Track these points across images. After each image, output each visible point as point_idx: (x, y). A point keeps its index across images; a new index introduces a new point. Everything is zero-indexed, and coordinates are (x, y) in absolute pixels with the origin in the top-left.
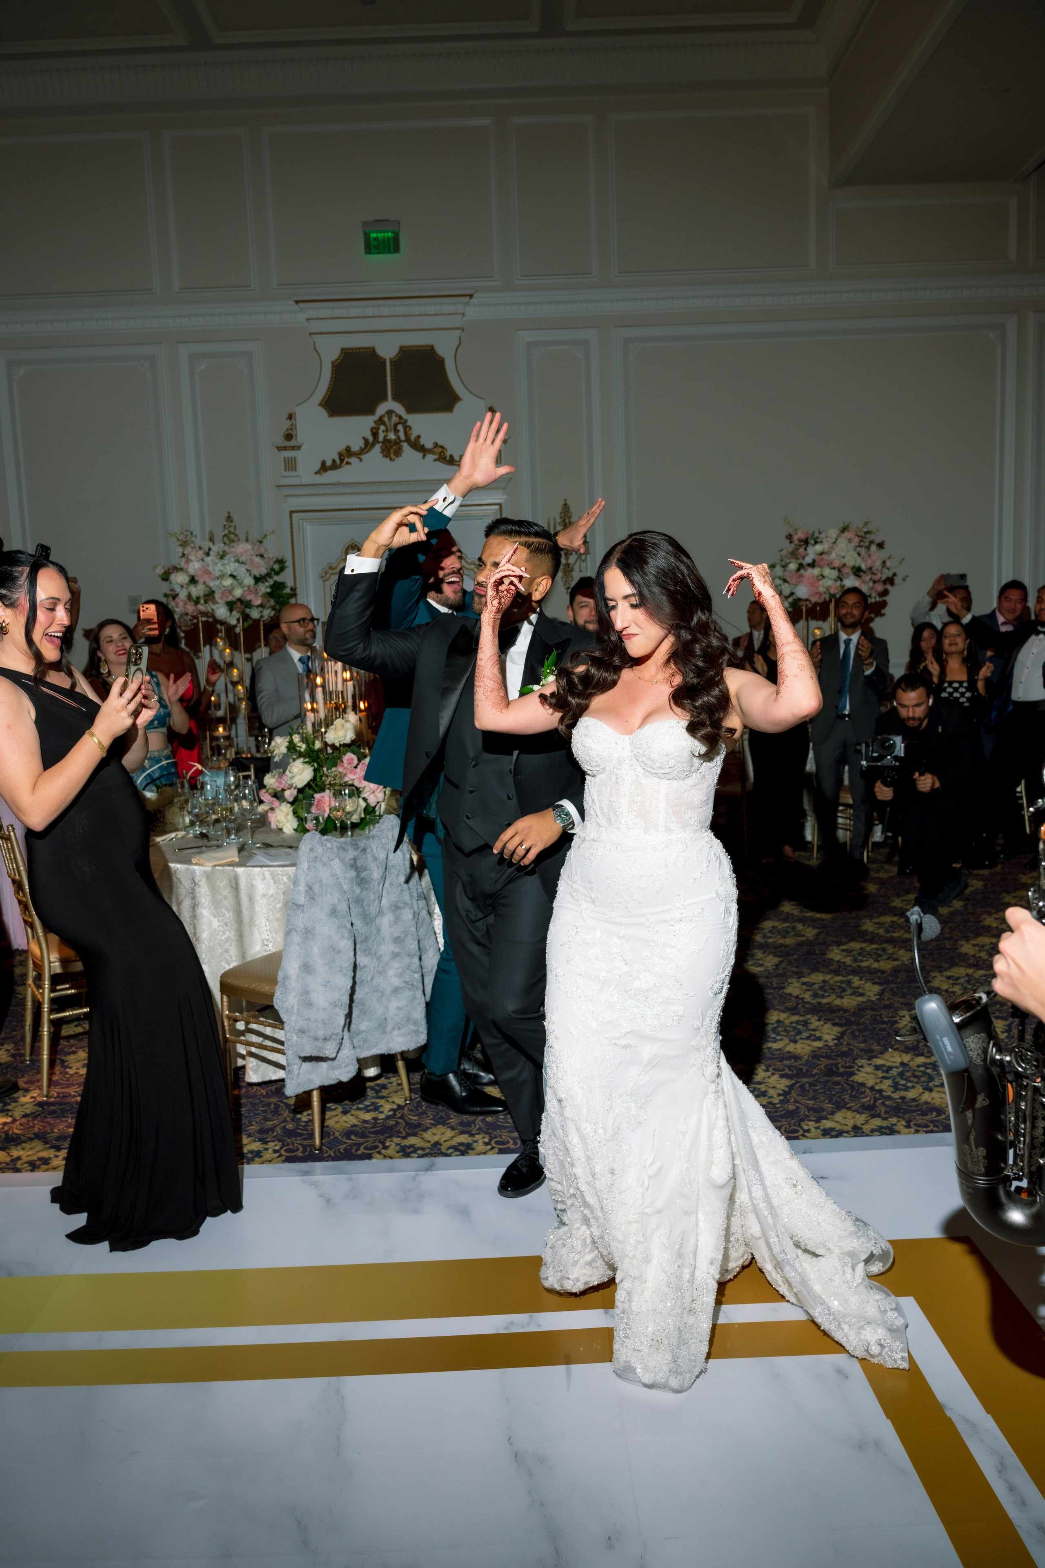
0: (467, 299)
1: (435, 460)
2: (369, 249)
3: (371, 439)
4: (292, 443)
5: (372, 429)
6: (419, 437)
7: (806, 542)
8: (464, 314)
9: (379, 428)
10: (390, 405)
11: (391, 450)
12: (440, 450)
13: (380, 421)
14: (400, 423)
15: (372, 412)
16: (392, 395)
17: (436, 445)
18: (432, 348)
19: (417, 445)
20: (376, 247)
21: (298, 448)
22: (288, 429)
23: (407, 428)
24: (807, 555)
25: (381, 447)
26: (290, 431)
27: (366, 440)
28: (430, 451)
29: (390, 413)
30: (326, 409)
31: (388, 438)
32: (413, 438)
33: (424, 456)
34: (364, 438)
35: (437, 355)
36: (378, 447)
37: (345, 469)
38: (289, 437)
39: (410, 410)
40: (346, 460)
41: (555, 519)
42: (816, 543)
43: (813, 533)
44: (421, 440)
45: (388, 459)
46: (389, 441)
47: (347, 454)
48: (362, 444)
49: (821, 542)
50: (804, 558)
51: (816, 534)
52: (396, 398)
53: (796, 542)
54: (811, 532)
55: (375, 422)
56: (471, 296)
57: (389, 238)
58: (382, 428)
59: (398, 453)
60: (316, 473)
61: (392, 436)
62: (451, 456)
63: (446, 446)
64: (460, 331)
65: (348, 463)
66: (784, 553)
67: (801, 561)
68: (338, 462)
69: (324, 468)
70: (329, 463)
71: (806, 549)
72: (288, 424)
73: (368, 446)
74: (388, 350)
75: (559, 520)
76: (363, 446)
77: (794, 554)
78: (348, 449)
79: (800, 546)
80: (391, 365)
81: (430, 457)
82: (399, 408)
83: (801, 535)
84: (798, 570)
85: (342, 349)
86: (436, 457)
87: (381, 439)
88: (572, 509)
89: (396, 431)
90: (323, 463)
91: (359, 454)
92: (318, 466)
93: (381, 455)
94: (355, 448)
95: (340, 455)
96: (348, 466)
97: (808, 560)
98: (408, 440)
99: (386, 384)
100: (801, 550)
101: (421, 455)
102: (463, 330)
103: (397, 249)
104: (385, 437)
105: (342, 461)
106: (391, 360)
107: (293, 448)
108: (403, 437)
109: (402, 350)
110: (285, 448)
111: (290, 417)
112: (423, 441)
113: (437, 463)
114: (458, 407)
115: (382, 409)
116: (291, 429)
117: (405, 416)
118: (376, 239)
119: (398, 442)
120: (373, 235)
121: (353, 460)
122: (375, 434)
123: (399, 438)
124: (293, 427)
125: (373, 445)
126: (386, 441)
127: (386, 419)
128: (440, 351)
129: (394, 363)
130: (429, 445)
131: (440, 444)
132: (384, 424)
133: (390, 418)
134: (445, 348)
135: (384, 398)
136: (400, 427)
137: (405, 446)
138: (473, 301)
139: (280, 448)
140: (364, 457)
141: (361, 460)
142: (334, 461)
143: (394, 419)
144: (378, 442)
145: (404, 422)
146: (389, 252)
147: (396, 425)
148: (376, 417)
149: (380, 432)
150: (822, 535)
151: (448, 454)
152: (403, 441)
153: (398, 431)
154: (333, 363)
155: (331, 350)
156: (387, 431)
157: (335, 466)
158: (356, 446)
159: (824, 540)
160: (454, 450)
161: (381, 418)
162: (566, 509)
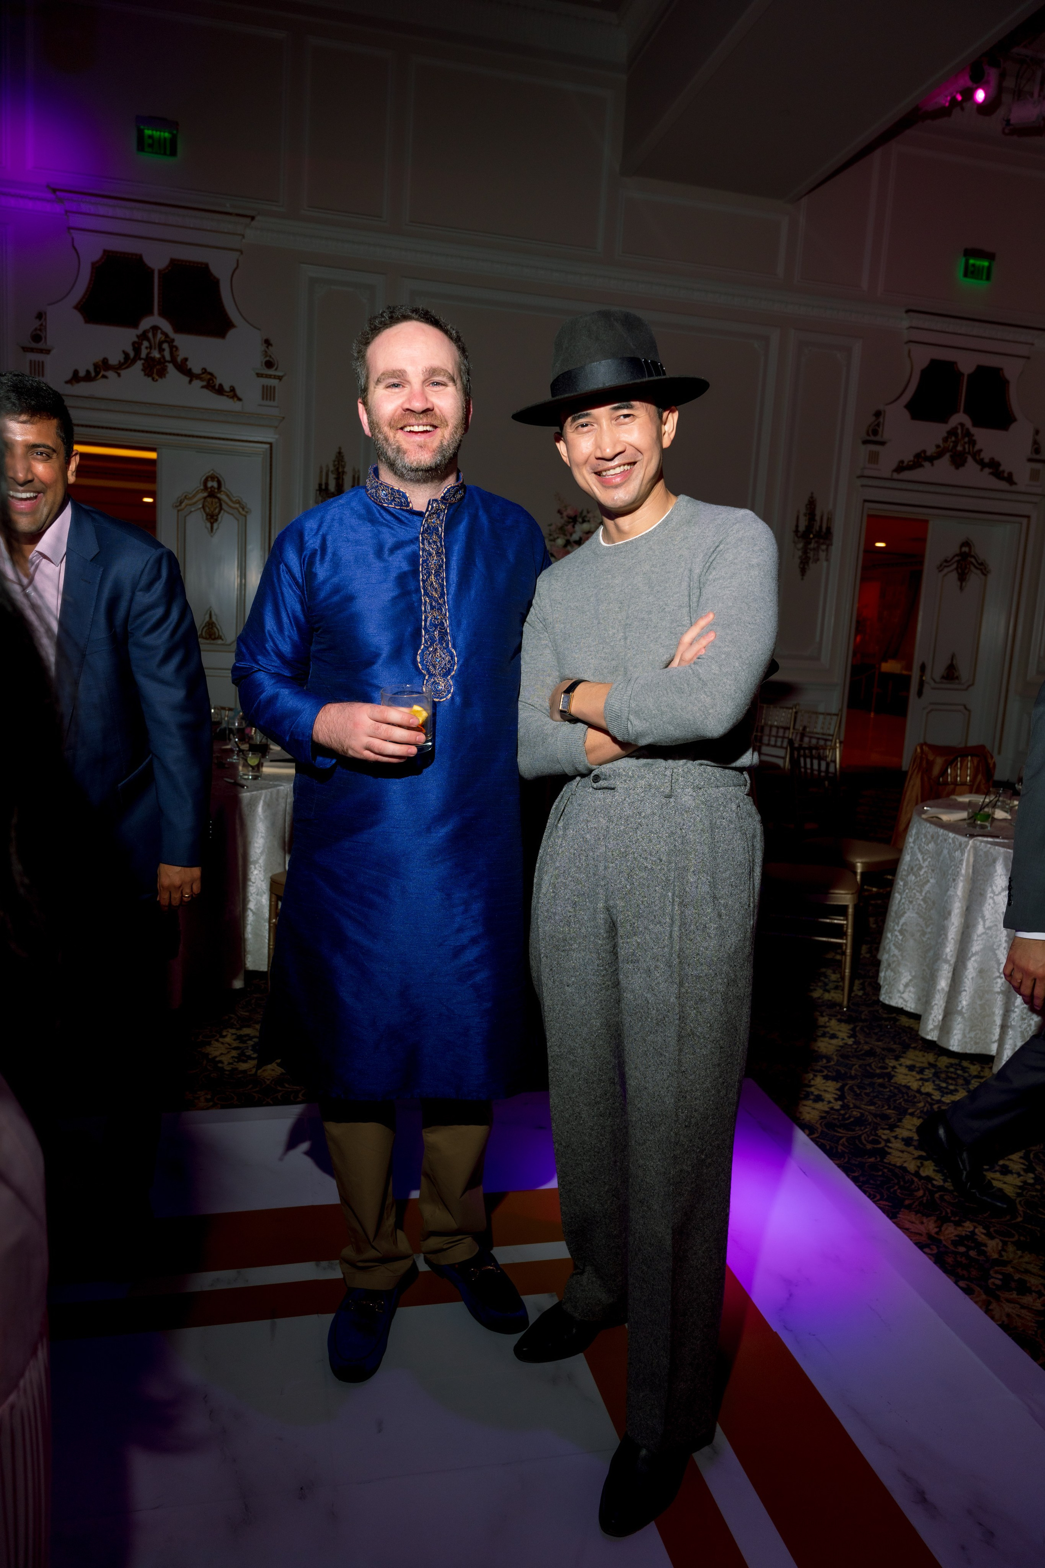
0: (249, 220)
1: (203, 387)
2: (141, 147)
3: (132, 354)
4: (40, 345)
5: (134, 344)
6: (186, 360)
7: (573, 520)
8: (243, 236)
9: (141, 344)
10: (154, 320)
12: (209, 377)
13: (144, 336)
14: (165, 341)
15: (135, 325)
16: (159, 310)
17: (204, 371)
18: (207, 265)
19: (183, 368)
20: (151, 146)
21: (48, 352)
22: (36, 329)
23: (173, 349)
24: (574, 532)
25: (143, 364)
26: (39, 332)
27: (126, 355)
28: (198, 377)
29: (155, 329)
30: (82, 314)
31: (152, 355)
32: (179, 359)
33: (190, 382)
34: (124, 352)
35: (211, 274)
36: (139, 364)
38: (37, 337)
39: (178, 329)
40: (102, 373)
41: (327, 466)
42: (584, 521)
43: (581, 513)
44: (188, 363)
45: (150, 379)
46: (153, 359)
47: (103, 367)
48: (121, 358)
49: (589, 521)
50: (571, 535)
51: (585, 513)
52: (162, 314)
53: (565, 518)
54: (580, 510)
55: (138, 336)
56: (253, 218)
57: (165, 139)
58: (145, 344)
59: (162, 373)
60: (67, 382)
61: (156, 354)
62: (221, 386)
63: (215, 374)
64: (239, 253)
65: (104, 377)
66: (553, 527)
67: (568, 537)
68: (93, 374)
70: (82, 374)
71: (574, 527)
72: (37, 324)
73: (127, 362)
75: (332, 468)
76: (122, 360)
77: (562, 530)
78: (105, 361)
79: (569, 522)
80: (159, 278)
81: (197, 383)
82: (166, 326)
83: (570, 512)
84: (565, 546)
85: (105, 251)
86: (204, 383)
87: (143, 355)
88: (346, 458)
89: (161, 350)
90: (76, 372)
91: (118, 369)
92: (69, 376)
93: (142, 373)
94: (113, 361)
95: (96, 366)
96: (104, 380)
97: (575, 537)
98: (173, 361)
99: (153, 297)
100: (570, 527)
101: (188, 379)
102: (242, 252)
103: (173, 153)
104: (148, 354)
105: (97, 373)
106: (160, 271)
107: (41, 351)
108: (168, 357)
109: (173, 262)
110: (32, 350)
111: (40, 316)
112: (190, 364)
113: (205, 391)
114: (231, 334)
115: (146, 323)
116: (40, 330)
117: (172, 334)
118: (151, 137)
119: (162, 362)
121: (111, 374)
122: (137, 347)
123: (163, 357)
124: (42, 328)
125: (134, 361)
127: (150, 335)
128: (215, 270)
130: (197, 370)
131: (209, 370)
132: (148, 340)
133: (154, 335)
135: (150, 313)
136: (165, 346)
137: (170, 367)
138: (254, 223)
139: (25, 349)
140: (122, 372)
141: (119, 375)
142: (88, 372)
143: (159, 336)
144: (140, 359)
145: (171, 342)
146: (165, 154)
147: (161, 343)
148: (139, 331)
149: (143, 347)
150: (590, 515)
151: (217, 382)
152: (169, 362)
153: (164, 350)
154: (93, 264)
156: (151, 348)
157: (88, 378)
159: (591, 520)
160: (224, 379)
161: (145, 333)
162: (340, 457)
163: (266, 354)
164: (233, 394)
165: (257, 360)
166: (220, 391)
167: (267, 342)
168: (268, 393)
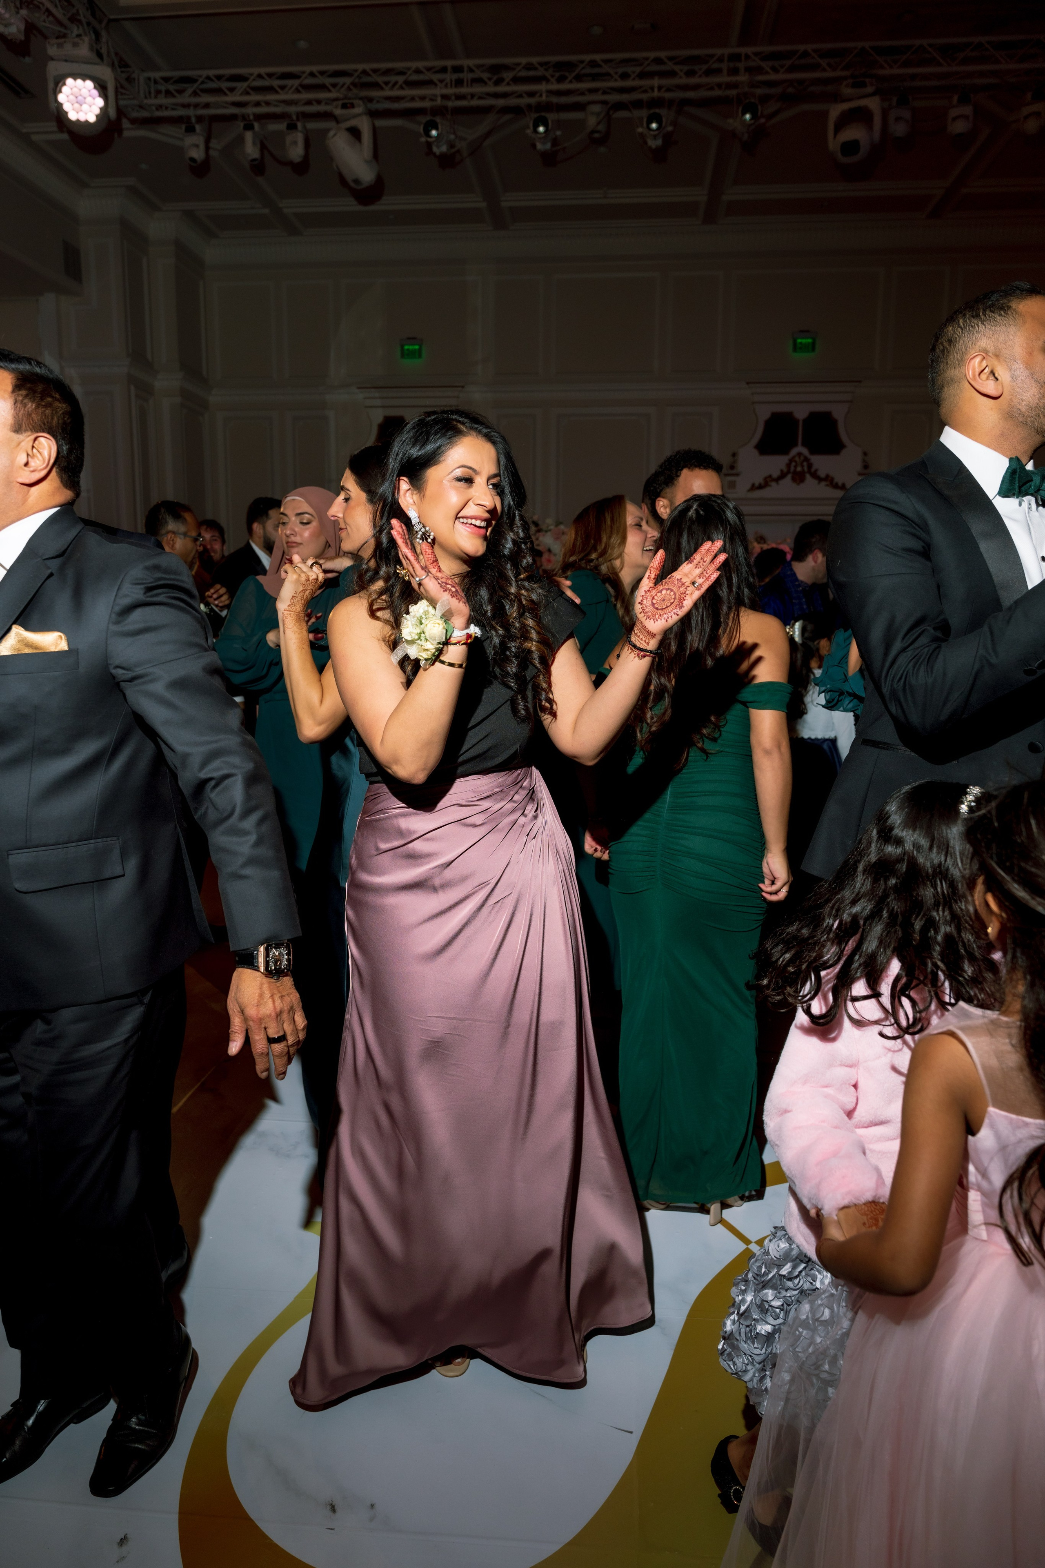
11: (799, 478)
37: (768, 489)
69: (753, 488)
74: (801, 413)
120: (799, 341)
126: (795, 473)
129: (805, 421)
134: (839, 413)
155: (764, 413)
158: (776, 474)
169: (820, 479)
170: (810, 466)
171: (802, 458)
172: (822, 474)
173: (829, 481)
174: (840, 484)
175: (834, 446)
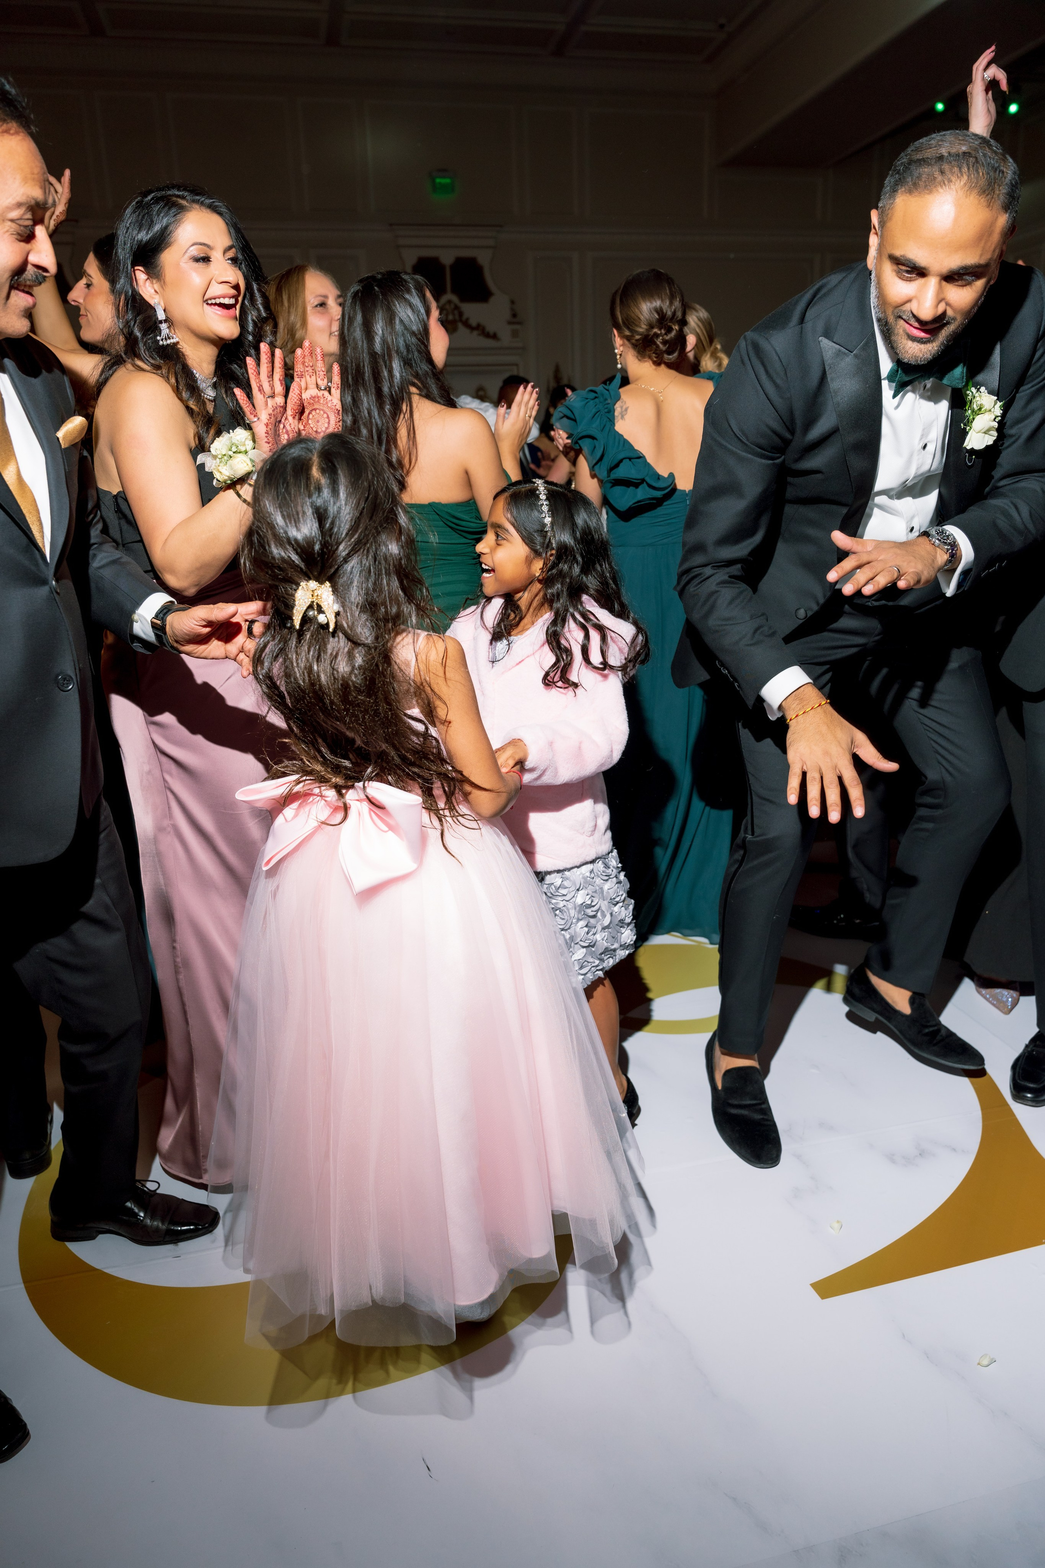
0: (501, 228)
1: (478, 334)
2: (436, 190)
6: (467, 318)
8: (498, 238)
10: (449, 296)
12: (482, 328)
14: (456, 309)
16: (452, 289)
17: (479, 324)
18: (476, 259)
19: (466, 324)
20: (441, 189)
28: (475, 328)
29: (450, 302)
32: (464, 317)
33: (471, 332)
35: (479, 264)
39: (463, 299)
44: (469, 320)
46: (450, 320)
52: (454, 291)
56: (503, 227)
57: (449, 183)
61: (450, 317)
62: (488, 332)
63: (485, 326)
64: (494, 249)
74: (447, 258)
80: (450, 270)
81: (475, 333)
82: (455, 299)
85: (419, 257)
86: (479, 332)
89: (454, 314)
98: (461, 321)
99: (447, 281)
101: (469, 330)
102: (496, 249)
103: (455, 192)
106: (450, 266)
108: (457, 317)
109: (457, 259)
113: (480, 337)
114: (492, 300)
115: (444, 299)
117: (459, 304)
118: (441, 183)
119: (455, 321)
120: (437, 180)
127: (447, 307)
128: (481, 261)
129: (452, 267)
130: (474, 324)
131: (481, 324)
134: (484, 258)
135: (447, 290)
136: (456, 312)
137: (460, 325)
138: (503, 229)
145: (456, 307)
146: (450, 193)
147: (454, 310)
151: (486, 331)
152: (458, 321)
155: (411, 258)
160: (491, 329)
161: (445, 305)
162: (557, 370)
163: (512, 309)
164: (494, 337)
165: (507, 315)
166: (487, 335)
167: (513, 302)
168: (515, 334)
169: (472, 328)
170: (461, 314)
171: (452, 306)
172: (473, 322)
173: (480, 329)
174: (491, 333)
175: (482, 294)
